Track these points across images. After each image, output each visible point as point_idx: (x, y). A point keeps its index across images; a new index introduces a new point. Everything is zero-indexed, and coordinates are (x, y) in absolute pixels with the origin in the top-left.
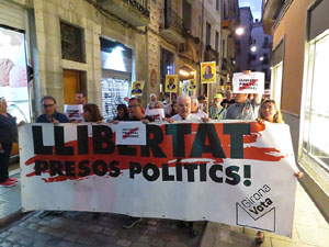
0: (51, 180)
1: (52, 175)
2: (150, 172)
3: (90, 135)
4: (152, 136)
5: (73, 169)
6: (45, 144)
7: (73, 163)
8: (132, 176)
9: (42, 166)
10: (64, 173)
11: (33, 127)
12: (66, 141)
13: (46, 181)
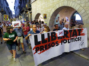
1: (40, 51)
2: (65, 41)
3: (50, 36)
4: (65, 33)
5: (47, 47)
7: (47, 45)
9: (38, 49)
10: (44, 49)
11: (34, 36)
12: (45, 38)
13: (39, 54)
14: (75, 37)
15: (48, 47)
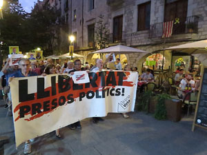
0: (32, 119)
1: (32, 115)
3: (57, 82)
5: (49, 105)
6: (29, 93)
7: (49, 102)
8: (81, 100)
9: (25, 110)
10: (42, 110)
11: (20, 81)
12: (45, 88)
13: (28, 120)
14: (111, 88)
15: (51, 106)
